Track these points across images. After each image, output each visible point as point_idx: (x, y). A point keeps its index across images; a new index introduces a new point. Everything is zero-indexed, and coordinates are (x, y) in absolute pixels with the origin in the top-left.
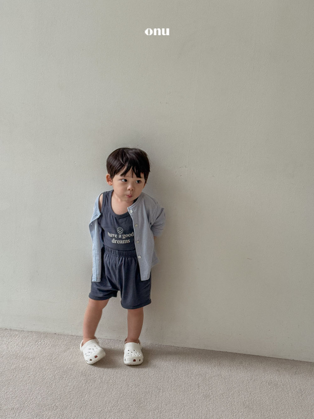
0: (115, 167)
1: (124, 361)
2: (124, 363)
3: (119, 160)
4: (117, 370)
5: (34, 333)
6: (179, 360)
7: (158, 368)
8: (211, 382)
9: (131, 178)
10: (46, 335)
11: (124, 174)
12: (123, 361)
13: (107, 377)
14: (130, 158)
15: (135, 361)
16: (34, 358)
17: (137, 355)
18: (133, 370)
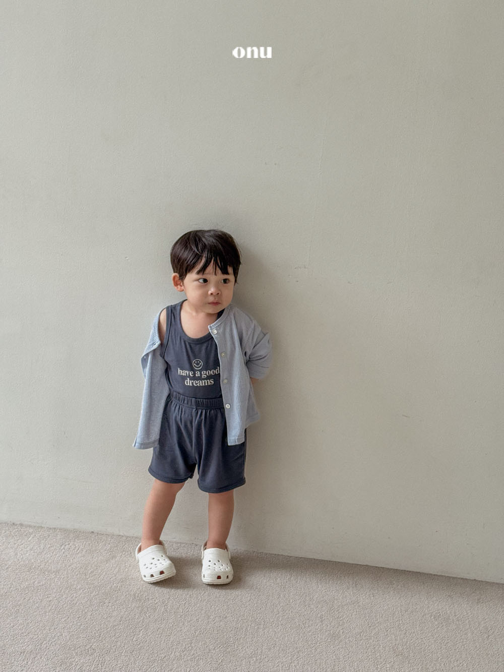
0: (187, 261)
1: (203, 578)
2: (202, 581)
3: (192, 249)
4: (190, 593)
5: (58, 531)
6: (291, 577)
7: (257, 590)
8: (342, 614)
9: (214, 276)
10: (77, 534)
11: (203, 270)
12: (201, 579)
13: (174, 603)
14: (209, 244)
15: (220, 578)
16: (58, 571)
17: (224, 568)
18: (216, 592)
